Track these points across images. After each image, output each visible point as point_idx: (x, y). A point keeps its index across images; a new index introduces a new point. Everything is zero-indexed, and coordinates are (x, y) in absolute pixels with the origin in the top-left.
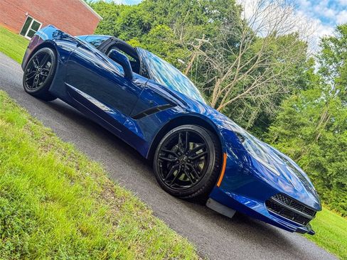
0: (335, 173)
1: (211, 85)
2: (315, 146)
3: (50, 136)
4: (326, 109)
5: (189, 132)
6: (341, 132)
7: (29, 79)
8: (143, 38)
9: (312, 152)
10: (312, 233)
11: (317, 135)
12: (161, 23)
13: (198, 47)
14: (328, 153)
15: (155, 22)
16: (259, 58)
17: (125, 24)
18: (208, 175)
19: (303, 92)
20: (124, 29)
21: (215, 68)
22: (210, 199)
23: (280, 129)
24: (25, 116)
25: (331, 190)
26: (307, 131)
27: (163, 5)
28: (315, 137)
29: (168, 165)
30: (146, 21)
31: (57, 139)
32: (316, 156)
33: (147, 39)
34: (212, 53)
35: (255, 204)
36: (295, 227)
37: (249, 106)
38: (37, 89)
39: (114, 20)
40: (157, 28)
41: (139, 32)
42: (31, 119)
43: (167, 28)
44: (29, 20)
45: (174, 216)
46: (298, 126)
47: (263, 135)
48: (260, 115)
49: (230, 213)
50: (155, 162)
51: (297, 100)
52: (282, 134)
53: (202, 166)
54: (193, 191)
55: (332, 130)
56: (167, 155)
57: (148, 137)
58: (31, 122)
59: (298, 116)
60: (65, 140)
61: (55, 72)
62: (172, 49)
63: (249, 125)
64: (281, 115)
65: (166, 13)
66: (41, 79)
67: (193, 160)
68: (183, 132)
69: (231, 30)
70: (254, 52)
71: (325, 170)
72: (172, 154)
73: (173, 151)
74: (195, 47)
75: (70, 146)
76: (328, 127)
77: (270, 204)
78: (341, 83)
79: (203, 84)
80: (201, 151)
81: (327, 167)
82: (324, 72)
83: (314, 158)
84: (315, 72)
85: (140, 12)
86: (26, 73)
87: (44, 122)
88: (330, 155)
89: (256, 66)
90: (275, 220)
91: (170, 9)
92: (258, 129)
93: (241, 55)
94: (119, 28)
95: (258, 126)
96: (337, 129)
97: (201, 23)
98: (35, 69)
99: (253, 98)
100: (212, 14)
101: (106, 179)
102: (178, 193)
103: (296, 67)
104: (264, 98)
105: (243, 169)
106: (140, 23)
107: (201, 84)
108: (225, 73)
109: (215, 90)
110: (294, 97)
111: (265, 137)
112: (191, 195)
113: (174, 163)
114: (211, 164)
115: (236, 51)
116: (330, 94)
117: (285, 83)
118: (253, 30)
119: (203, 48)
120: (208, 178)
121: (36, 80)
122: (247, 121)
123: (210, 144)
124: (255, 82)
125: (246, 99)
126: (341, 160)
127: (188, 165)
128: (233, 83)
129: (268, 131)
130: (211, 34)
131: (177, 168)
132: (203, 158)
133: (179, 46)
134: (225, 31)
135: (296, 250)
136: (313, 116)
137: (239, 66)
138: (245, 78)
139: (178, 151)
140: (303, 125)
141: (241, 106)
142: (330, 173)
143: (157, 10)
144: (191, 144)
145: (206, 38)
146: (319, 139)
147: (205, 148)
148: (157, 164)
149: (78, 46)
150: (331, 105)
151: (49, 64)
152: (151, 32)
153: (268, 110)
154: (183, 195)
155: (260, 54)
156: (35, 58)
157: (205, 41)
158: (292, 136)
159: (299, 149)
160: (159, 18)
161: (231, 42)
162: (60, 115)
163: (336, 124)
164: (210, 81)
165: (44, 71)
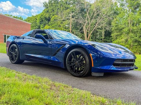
1: (82, 29)
2: (131, 34)
3: (26, 75)
4: (129, 18)
5: (74, 52)
6: (139, 25)
7: (12, 59)
8: (49, 23)
9: (131, 37)
10: (136, 68)
11: (130, 29)
12: (53, 15)
14: (137, 35)
15: (51, 16)
17: (41, 22)
18: (88, 64)
19: (118, 16)
20: (41, 24)
21: (80, 22)
22: (92, 73)
23: (115, 34)
24: (14, 73)
26: (126, 30)
27: (51, 8)
28: (130, 31)
29: (73, 67)
30: (48, 17)
31: (28, 76)
32: (133, 37)
33: (51, 23)
34: (77, 18)
35: (110, 67)
36: (129, 69)
37: (100, 30)
38: (16, 60)
39: (36, 22)
40: (53, 18)
41: (47, 22)
42: (17, 73)
43: (56, 16)
44: (5, 36)
45: (81, 84)
46: (122, 30)
47: (110, 39)
48: (106, 32)
49: (102, 75)
50: (67, 68)
51: (116, 20)
52: (117, 35)
53: (84, 62)
55: (135, 25)
56: (71, 63)
57: (61, 60)
58: (17, 74)
59: (120, 26)
60: (32, 75)
61: (19, 52)
62: (62, 23)
64: (113, 28)
65: (53, 11)
66: (16, 56)
67: (80, 61)
68: (72, 53)
69: (80, 6)
70: (92, 10)
71: (139, 42)
72: (72, 62)
74: (70, 18)
75: (34, 76)
76: (133, 25)
77: (115, 65)
78: (130, 6)
79: (79, 30)
80: (82, 57)
81: (139, 40)
82: (122, 5)
83: (133, 39)
84: (119, 7)
85: (44, 15)
86: (10, 57)
87: (22, 71)
89: (95, 15)
90: (119, 70)
91: (54, 8)
92: (108, 38)
93: (88, 13)
94: (39, 24)
95: (107, 36)
96: (137, 24)
97: (68, 8)
98: (12, 54)
99: (100, 27)
100: (70, 3)
101: (51, 82)
102: (80, 75)
103: (111, 8)
104: (104, 25)
106: (46, 18)
108: (85, 23)
109: (84, 31)
110: (115, 19)
111: (111, 39)
112: (85, 74)
113: (74, 65)
114: (87, 60)
115: (85, 13)
116: (128, 12)
117: (109, 16)
118: (88, 2)
119: (73, 17)
121: (14, 58)
122: (102, 36)
123: (83, 53)
124: (98, 21)
125: (97, 28)
127: (79, 64)
128: (90, 25)
129: (111, 37)
130: (73, 11)
131: (76, 67)
132: (83, 59)
134: (78, 8)
136: (125, 23)
137: (89, 18)
138: (93, 21)
139: (74, 60)
140: (123, 28)
141: (97, 32)
143: (50, 11)
144: (77, 56)
145: (72, 13)
146: (132, 31)
147: (82, 55)
148: (68, 68)
149: (23, 39)
150: (130, 16)
151: (16, 50)
152: (51, 20)
153: (107, 29)
154: (82, 76)
155: (95, 10)
156: (10, 50)
158: (121, 34)
159: (126, 38)
161: (82, 10)
163: (135, 22)
164: (81, 28)
165: (15, 53)
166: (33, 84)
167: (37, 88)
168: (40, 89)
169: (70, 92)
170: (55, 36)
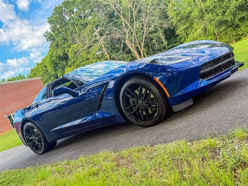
0: (232, 17)
1: (125, 46)
2: (208, 16)
3: (68, 164)
5: (128, 87)
7: (35, 147)
8: (70, 63)
9: (210, 20)
10: (242, 65)
11: (202, 9)
12: (69, 47)
13: (98, 37)
14: (218, 12)
15: (66, 49)
16: (132, 7)
17: (54, 67)
18: (159, 97)
20: (56, 70)
21: (117, 37)
22: (174, 107)
23: (182, 28)
24: (49, 168)
25: (240, 27)
26: (196, 13)
27: (60, 38)
28: (203, 12)
29: (137, 114)
30: (61, 54)
31: (72, 162)
32: (214, 20)
33: (72, 61)
34: (108, 32)
35: (198, 84)
36: (229, 72)
37: (155, 34)
38: (43, 147)
39: (47, 71)
40: (70, 51)
41: (64, 63)
42: (53, 166)
43: (74, 46)
45: (163, 135)
46: (189, 16)
47: (178, 40)
48: (165, 32)
49: (190, 102)
50: (129, 118)
51: (173, 5)
52: (186, 29)
53: (152, 96)
54: (161, 112)
56: (131, 109)
57: (114, 112)
58: (54, 168)
59: (183, 12)
60: (78, 158)
61: (41, 131)
62: (88, 53)
63: (165, 43)
64: (175, 21)
65: (66, 39)
66: (39, 141)
67: (145, 98)
68: (126, 91)
69: (104, 11)
70: (127, 7)
71: (226, 21)
72: (133, 106)
73: (132, 104)
74: (97, 38)
75: (82, 158)
77: (204, 76)
79: (121, 51)
80: (144, 90)
81: (225, 19)
83: (214, 22)
85: (54, 54)
86: (30, 147)
87: (60, 160)
88: (220, 12)
89: (135, 13)
90: (215, 80)
91: (65, 35)
92: (173, 40)
93: (122, 17)
94: (54, 72)
95: (170, 38)
97: (87, 24)
98: (32, 140)
99: (152, 29)
100: (87, 14)
101: (114, 155)
102: (156, 121)
104: (157, 23)
105: (172, 75)
106: (60, 58)
107: (120, 52)
108: (125, 34)
109: (130, 47)
110: (170, 5)
111: (180, 40)
112: (162, 115)
113: (138, 110)
114: (154, 91)
115: (118, 18)
117: (158, 4)
119: (101, 35)
120: (161, 98)
121: (38, 145)
122: (163, 42)
123: (143, 82)
124: (144, 21)
125: (149, 33)
126: (228, 7)
127: (145, 103)
128: (134, 34)
129: (178, 35)
130: (97, 24)
131: (142, 110)
132: (148, 92)
133: (89, 47)
134: (101, 16)
135: (244, 81)
136: (190, 3)
137: (127, 23)
138: (137, 25)
139: (134, 102)
140: (190, 13)
141: (151, 39)
142: (230, 19)
143: (60, 43)
144: (136, 91)
145: (97, 29)
146: (206, 10)
147: (143, 86)
148: (132, 119)
149: (37, 107)
151: (35, 130)
152: (70, 56)
153: (165, 26)
154: (160, 119)
155: (130, 5)
156: (26, 135)
157: (98, 30)
158: (192, 24)
159: (202, 27)
160: (65, 46)
161: (111, 16)
162: (66, 147)
164: (122, 45)
165: (36, 136)
166: (85, 172)
167: (96, 174)
168: (101, 174)
169: (151, 156)
170: (86, 78)
